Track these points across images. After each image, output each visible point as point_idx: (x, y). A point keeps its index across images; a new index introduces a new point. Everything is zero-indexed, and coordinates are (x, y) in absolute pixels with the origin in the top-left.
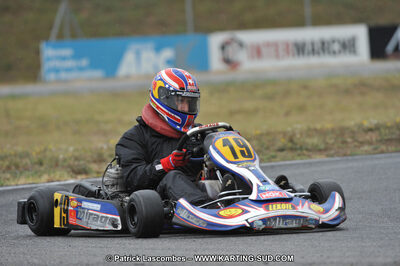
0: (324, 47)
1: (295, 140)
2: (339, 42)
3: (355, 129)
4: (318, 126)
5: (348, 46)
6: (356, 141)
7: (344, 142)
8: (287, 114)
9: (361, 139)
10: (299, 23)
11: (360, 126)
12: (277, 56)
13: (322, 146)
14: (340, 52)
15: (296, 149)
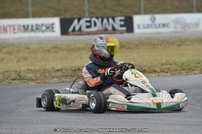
0: (38, 28)
1: (21, 75)
2: (46, 25)
3: (51, 70)
4: (33, 68)
5: (50, 28)
6: (51, 76)
7: (45, 76)
8: (18, 62)
9: (53, 75)
10: (26, 16)
11: (53, 68)
12: (14, 33)
13: (34, 78)
14: (45, 31)
15: (21, 79)
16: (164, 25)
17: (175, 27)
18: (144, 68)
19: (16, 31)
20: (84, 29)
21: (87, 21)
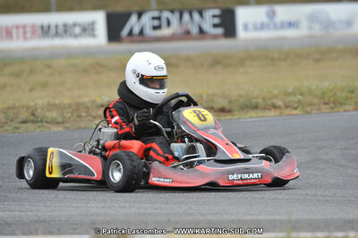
0: (66, 30)
1: (36, 114)
2: (80, 25)
3: (89, 105)
4: (57, 102)
5: (88, 30)
6: (90, 115)
7: (79, 116)
8: (31, 90)
9: (93, 114)
10: (46, 9)
11: (93, 102)
12: (25, 38)
13: (60, 120)
14: (80, 35)
15: (38, 122)
16: (291, 25)
17: (310, 28)
18: (256, 100)
19: (29, 35)
20: (149, 32)
21: (154, 18)
